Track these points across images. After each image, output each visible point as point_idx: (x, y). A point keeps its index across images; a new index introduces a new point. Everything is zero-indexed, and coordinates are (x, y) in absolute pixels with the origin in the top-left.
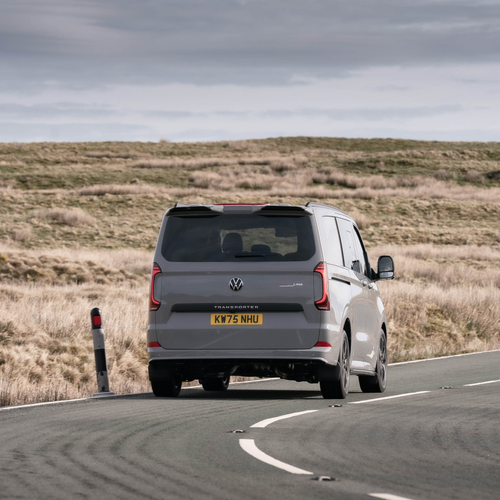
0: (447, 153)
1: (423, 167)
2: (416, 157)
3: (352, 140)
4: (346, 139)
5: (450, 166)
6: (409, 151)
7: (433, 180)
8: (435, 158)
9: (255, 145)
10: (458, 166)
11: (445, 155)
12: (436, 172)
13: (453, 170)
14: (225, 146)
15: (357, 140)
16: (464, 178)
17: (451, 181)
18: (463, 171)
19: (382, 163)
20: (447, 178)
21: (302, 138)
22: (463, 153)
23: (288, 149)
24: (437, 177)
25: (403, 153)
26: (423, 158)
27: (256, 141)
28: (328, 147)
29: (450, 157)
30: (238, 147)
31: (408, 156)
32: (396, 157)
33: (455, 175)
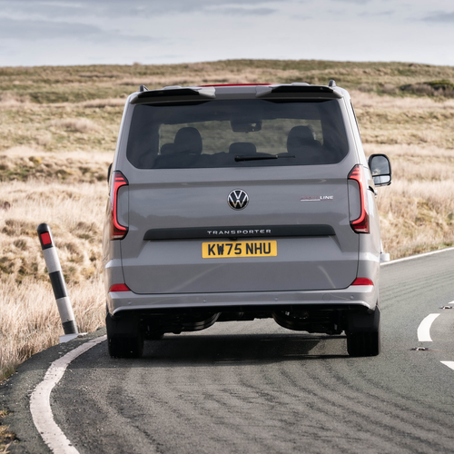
0: (367, 70)
1: (348, 82)
2: (342, 74)
3: (284, 61)
4: (279, 61)
5: (370, 81)
6: (336, 70)
7: (358, 92)
8: (357, 74)
9: (208, 66)
10: (376, 81)
11: (365, 72)
12: (359, 86)
13: (372, 84)
14: (186, 67)
15: (289, 61)
16: (382, 91)
17: (372, 93)
18: (381, 85)
19: (316, 79)
20: (369, 91)
21: (245, 60)
22: (379, 71)
23: (235, 68)
24: (360, 90)
25: (332, 71)
26: (348, 75)
27: (209, 63)
28: (266, 66)
29: (369, 74)
30: (196, 68)
31: (336, 73)
32: (327, 75)
33: (374, 87)
